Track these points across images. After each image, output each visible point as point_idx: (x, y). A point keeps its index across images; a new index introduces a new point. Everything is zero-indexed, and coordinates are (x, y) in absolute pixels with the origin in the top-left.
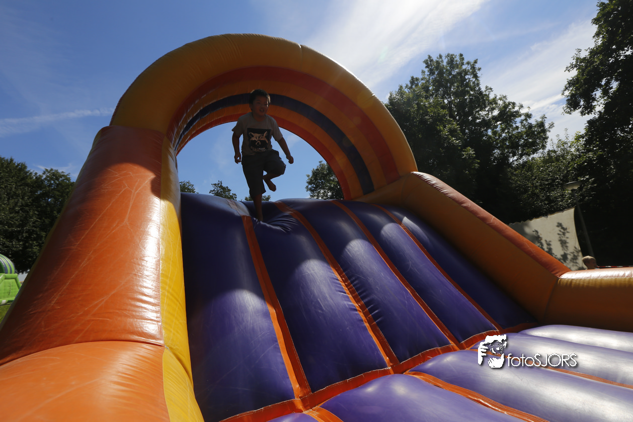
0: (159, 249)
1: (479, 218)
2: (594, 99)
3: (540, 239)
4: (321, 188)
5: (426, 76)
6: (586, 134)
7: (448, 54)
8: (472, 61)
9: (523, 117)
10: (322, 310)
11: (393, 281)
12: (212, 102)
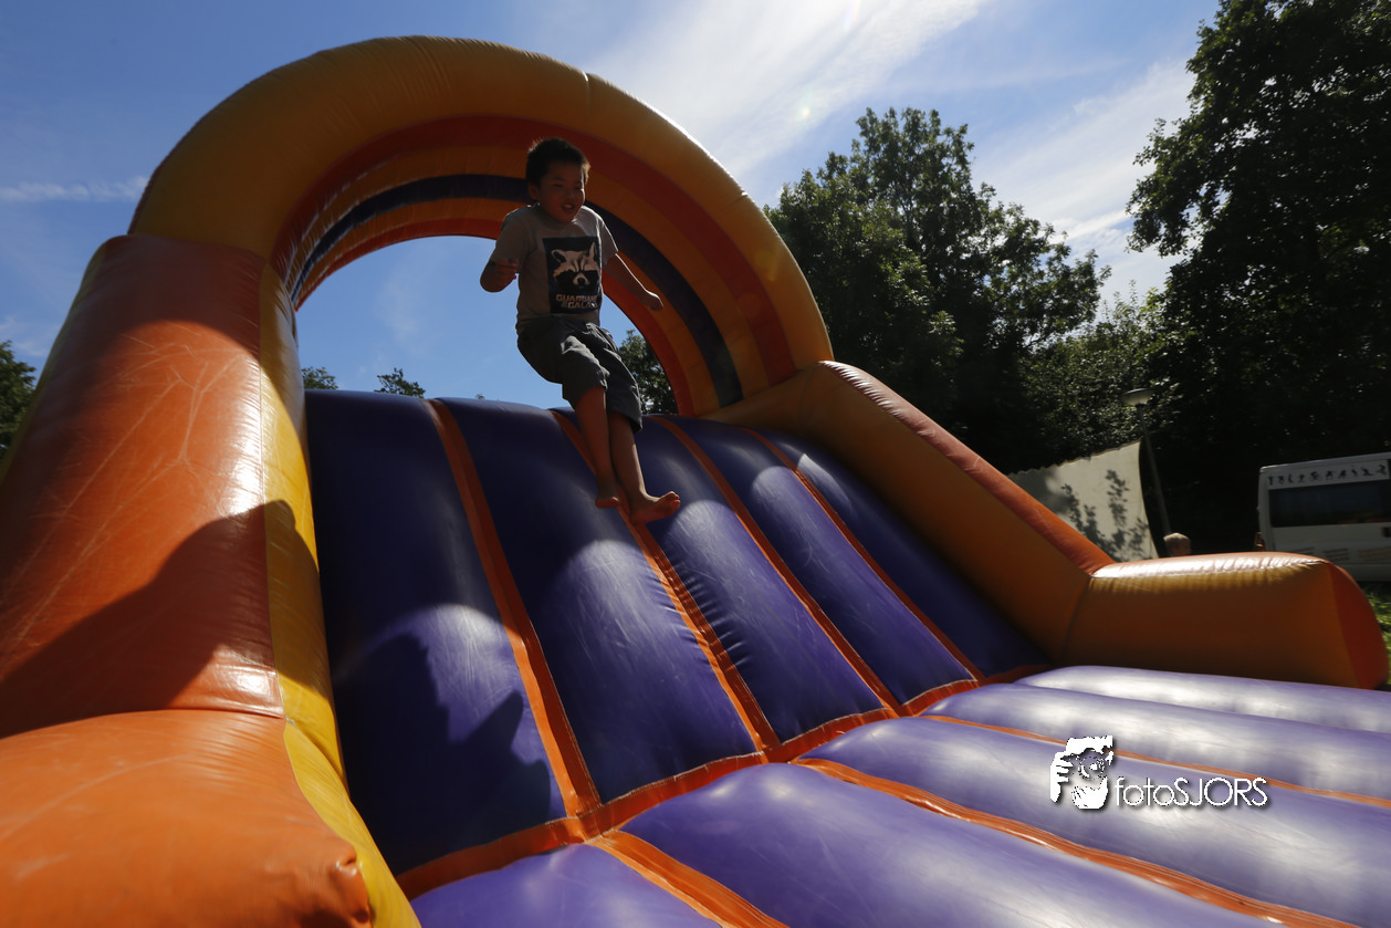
1: (951, 459)
2: (1185, 224)
3: (1073, 503)
5: (861, 154)
6: (1168, 294)
7: (909, 110)
8: (956, 129)
9: (1053, 253)
10: (625, 641)
11: (774, 586)
12: (381, 191)
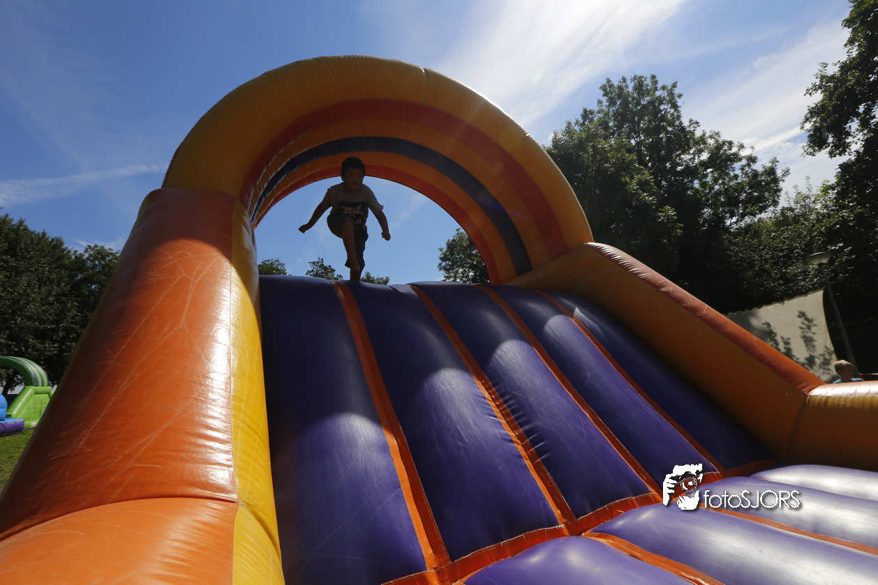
0: (229, 360)
1: (685, 307)
2: (848, 134)
3: (773, 335)
4: (458, 266)
5: (604, 108)
6: (838, 184)
7: (635, 76)
8: (669, 85)
9: (744, 162)
10: (464, 442)
11: (563, 400)
12: (302, 151)
